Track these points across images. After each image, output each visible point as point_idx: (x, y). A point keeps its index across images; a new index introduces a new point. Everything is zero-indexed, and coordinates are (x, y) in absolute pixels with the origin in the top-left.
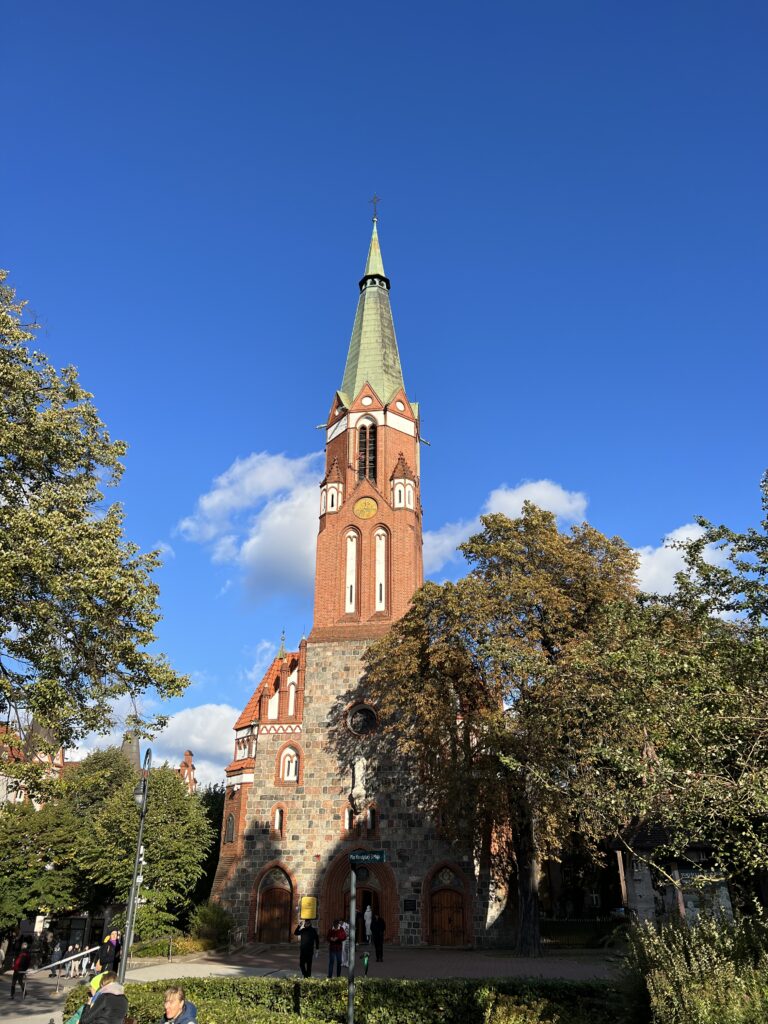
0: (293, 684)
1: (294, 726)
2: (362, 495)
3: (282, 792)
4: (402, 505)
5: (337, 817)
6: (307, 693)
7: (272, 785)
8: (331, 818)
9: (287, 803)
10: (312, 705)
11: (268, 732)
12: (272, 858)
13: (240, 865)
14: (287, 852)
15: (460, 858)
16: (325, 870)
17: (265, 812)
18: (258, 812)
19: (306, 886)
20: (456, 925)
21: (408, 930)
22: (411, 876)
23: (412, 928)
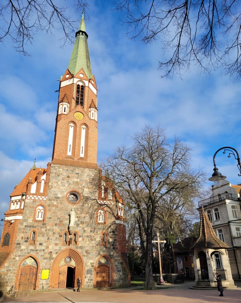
0: (43, 180)
1: (43, 197)
2: (78, 110)
3: (36, 224)
4: (93, 118)
5: (61, 236)
6: (50, 184)
7: (31, 221)
8: (58, 236)
9: (38, 229)
10: (52, 189)
11: (31, 198)
12: (29, 253)
13: (12, 256)
14: (37, 250)
15: (110, 253)
16: (54, 258)
17: (26, 232)
18: (23, 232)
19: (44, 265)
20: (105, 279)
21: (88, 282)
22: (90, 260)
23: (90, 281)
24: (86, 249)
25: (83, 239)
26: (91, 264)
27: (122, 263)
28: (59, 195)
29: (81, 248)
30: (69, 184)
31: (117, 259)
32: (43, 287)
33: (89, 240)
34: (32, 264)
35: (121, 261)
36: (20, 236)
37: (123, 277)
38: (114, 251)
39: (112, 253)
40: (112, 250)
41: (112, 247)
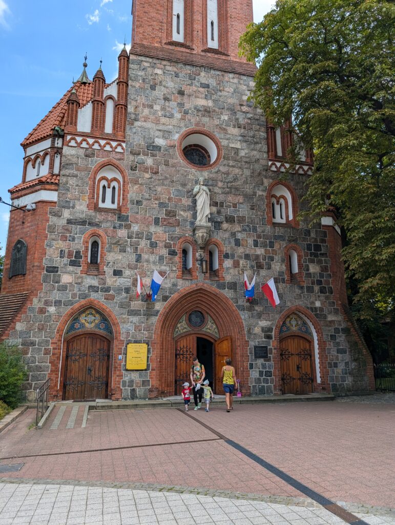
0: (110, 97)
5: (173, 253)
6: (130, 109)
7: (84, 208)
8: (164, 252)
9: (106, 231)
10: (137, 124)
11: (78, 145)
12: (84, 296)
13: (36, 303)
14: (107, 290)
15: (313, 303)
16: (158, 311)
17: (74, 239)
18: (64, 238)
19: (132, 330)
20: (304, 372)
21: (259, 379)
22: (261, 321)
23: (264, 377)
25: (236, 265)
26: (263, 329)
27: (346, 331)
28: (160, 142)
29: (233, 286)
30: (186, 113)
31: (333, 319)
32: (133, 391)
33: (252, 267)
34: (97, 326)
35: (343, 326)
36: (57, 248)
37: (353, 367)
38: (322, 298)
39: (318, 304)
40: (319, 296)
41: (316, 288)
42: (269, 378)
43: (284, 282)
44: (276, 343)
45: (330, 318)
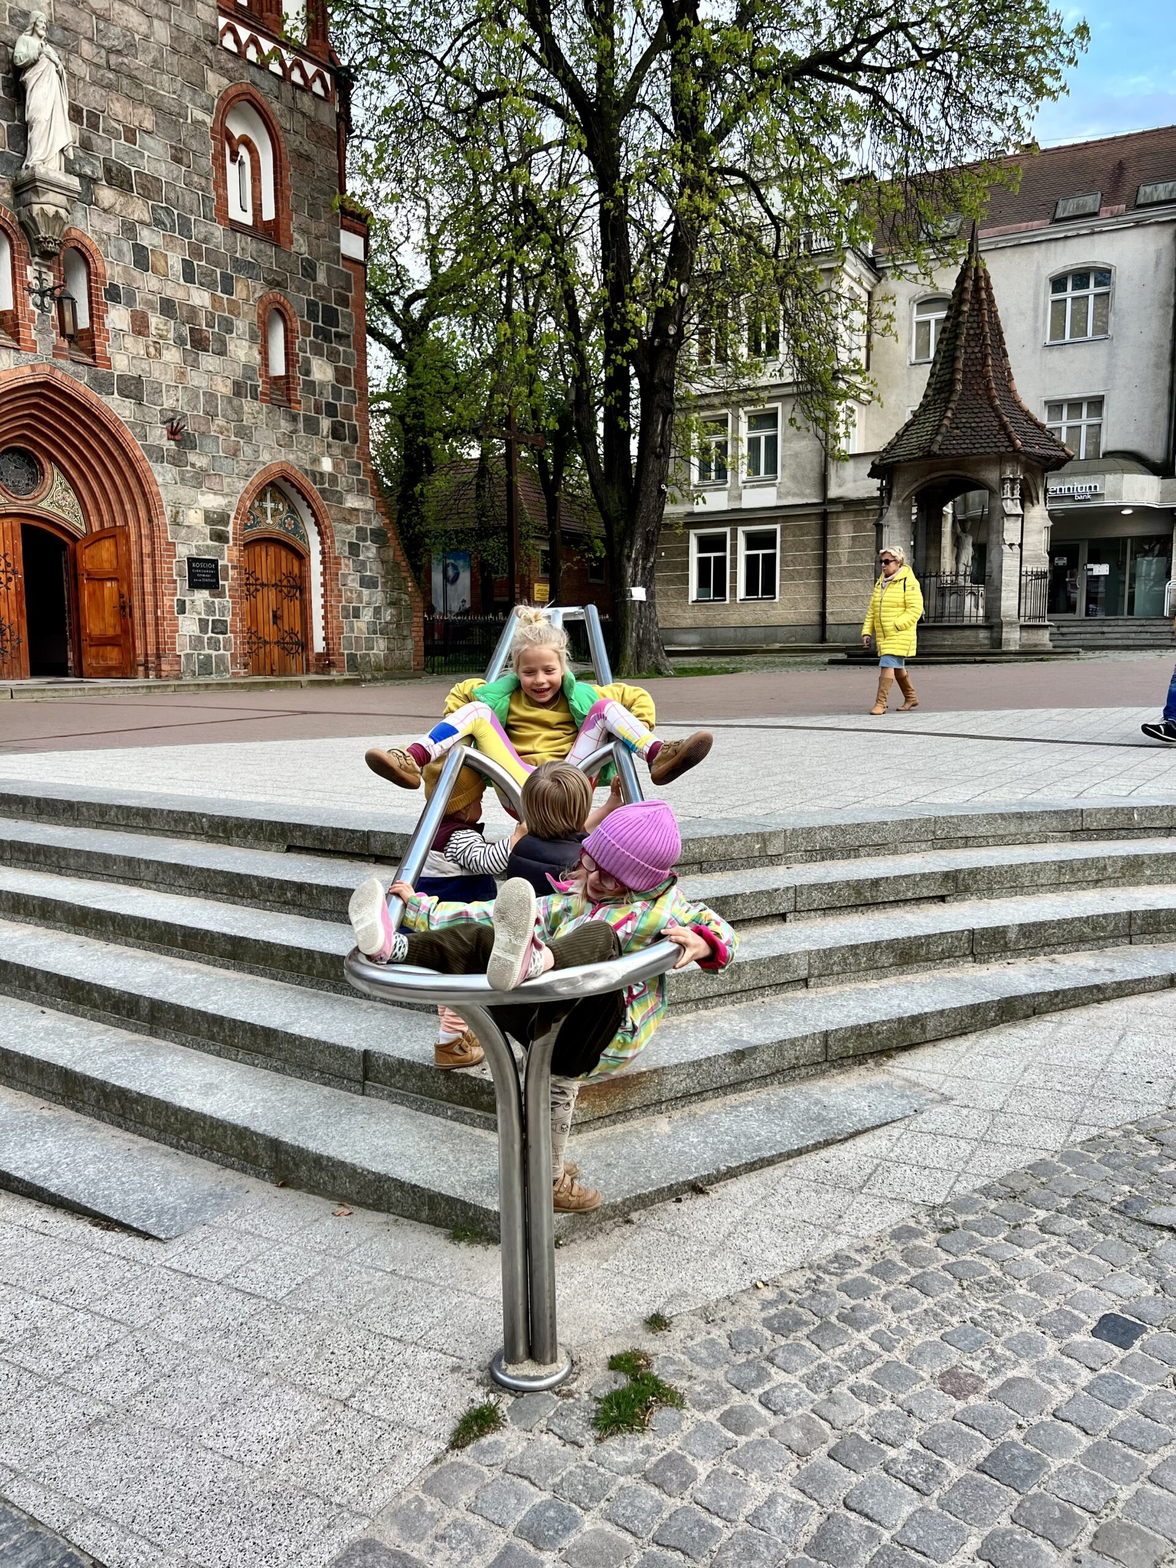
15: (316, 461)
20: (286, 628)
21: (199, 639)
22: (203, 493)
23: (210, 634)
24: (168, 403)
25: (140, 326)
26: (209, 518)
27: (378, 536)
29: (132, 387)
31: (356, 505)
33: (181, 340)
35: (376, 523)
37: (388, 618)
38: (336, 451)
39: (327, 465)
40: (329, 446)
41: (325, 424)
42: (221, 637)
43: (255, 397)
44: (236, 553)
45: (352, 502)
